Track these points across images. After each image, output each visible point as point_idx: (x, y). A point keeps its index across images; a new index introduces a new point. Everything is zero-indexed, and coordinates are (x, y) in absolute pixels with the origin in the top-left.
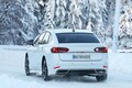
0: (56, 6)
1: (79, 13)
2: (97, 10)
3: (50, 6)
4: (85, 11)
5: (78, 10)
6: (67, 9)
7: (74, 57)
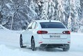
0: (49, 6)
1: (63, 10)
2: (74, 8)
3: (45, 6)
4: (67, 9)
5: (63, 9)
6: (56, 8)
7: (51, 36)
